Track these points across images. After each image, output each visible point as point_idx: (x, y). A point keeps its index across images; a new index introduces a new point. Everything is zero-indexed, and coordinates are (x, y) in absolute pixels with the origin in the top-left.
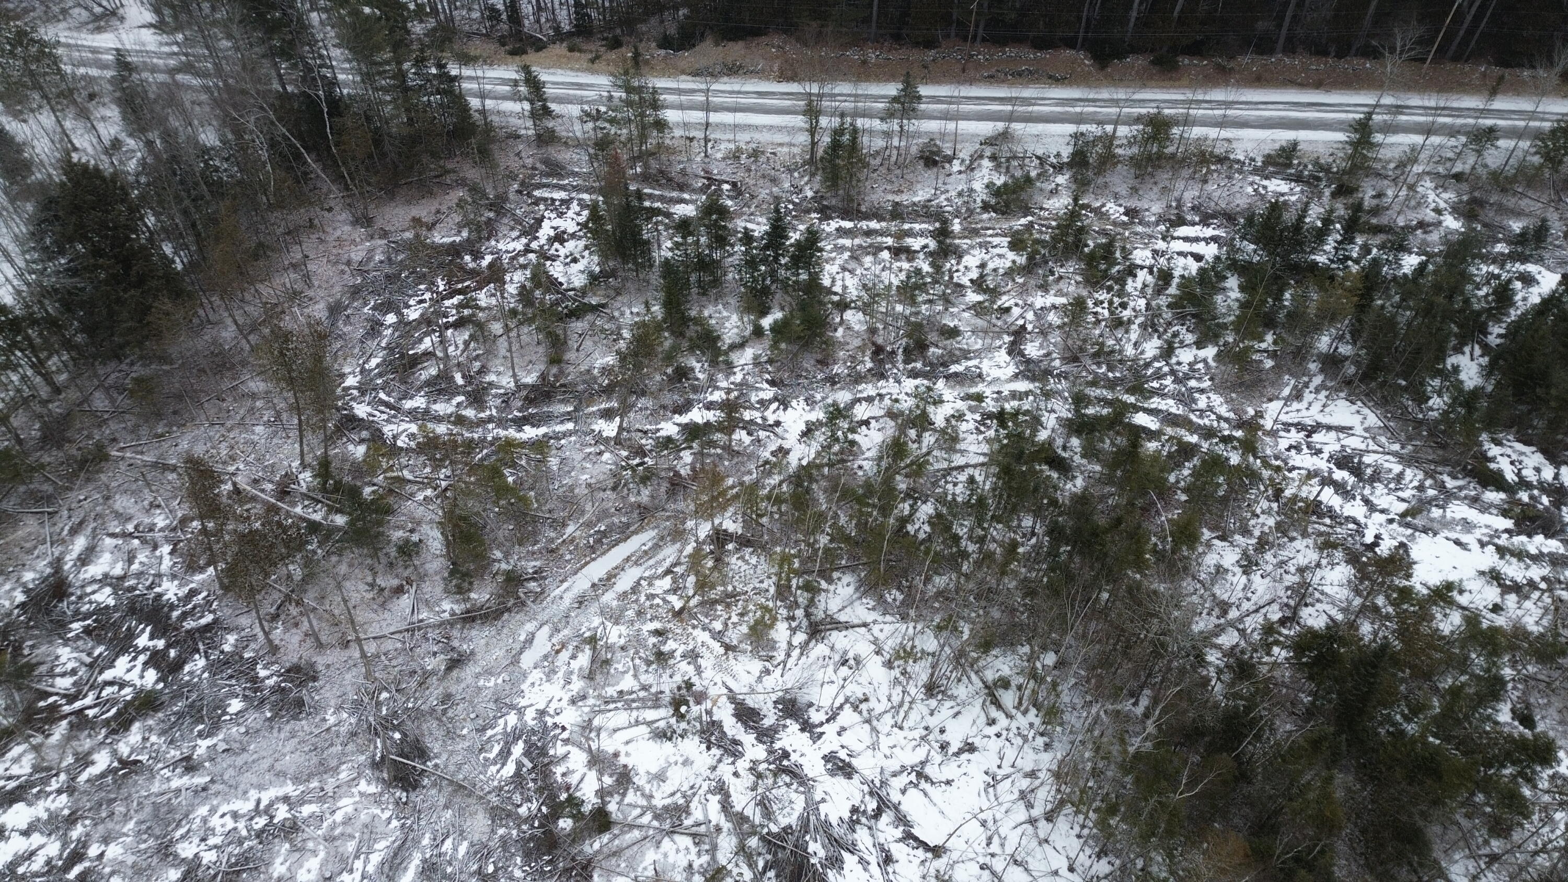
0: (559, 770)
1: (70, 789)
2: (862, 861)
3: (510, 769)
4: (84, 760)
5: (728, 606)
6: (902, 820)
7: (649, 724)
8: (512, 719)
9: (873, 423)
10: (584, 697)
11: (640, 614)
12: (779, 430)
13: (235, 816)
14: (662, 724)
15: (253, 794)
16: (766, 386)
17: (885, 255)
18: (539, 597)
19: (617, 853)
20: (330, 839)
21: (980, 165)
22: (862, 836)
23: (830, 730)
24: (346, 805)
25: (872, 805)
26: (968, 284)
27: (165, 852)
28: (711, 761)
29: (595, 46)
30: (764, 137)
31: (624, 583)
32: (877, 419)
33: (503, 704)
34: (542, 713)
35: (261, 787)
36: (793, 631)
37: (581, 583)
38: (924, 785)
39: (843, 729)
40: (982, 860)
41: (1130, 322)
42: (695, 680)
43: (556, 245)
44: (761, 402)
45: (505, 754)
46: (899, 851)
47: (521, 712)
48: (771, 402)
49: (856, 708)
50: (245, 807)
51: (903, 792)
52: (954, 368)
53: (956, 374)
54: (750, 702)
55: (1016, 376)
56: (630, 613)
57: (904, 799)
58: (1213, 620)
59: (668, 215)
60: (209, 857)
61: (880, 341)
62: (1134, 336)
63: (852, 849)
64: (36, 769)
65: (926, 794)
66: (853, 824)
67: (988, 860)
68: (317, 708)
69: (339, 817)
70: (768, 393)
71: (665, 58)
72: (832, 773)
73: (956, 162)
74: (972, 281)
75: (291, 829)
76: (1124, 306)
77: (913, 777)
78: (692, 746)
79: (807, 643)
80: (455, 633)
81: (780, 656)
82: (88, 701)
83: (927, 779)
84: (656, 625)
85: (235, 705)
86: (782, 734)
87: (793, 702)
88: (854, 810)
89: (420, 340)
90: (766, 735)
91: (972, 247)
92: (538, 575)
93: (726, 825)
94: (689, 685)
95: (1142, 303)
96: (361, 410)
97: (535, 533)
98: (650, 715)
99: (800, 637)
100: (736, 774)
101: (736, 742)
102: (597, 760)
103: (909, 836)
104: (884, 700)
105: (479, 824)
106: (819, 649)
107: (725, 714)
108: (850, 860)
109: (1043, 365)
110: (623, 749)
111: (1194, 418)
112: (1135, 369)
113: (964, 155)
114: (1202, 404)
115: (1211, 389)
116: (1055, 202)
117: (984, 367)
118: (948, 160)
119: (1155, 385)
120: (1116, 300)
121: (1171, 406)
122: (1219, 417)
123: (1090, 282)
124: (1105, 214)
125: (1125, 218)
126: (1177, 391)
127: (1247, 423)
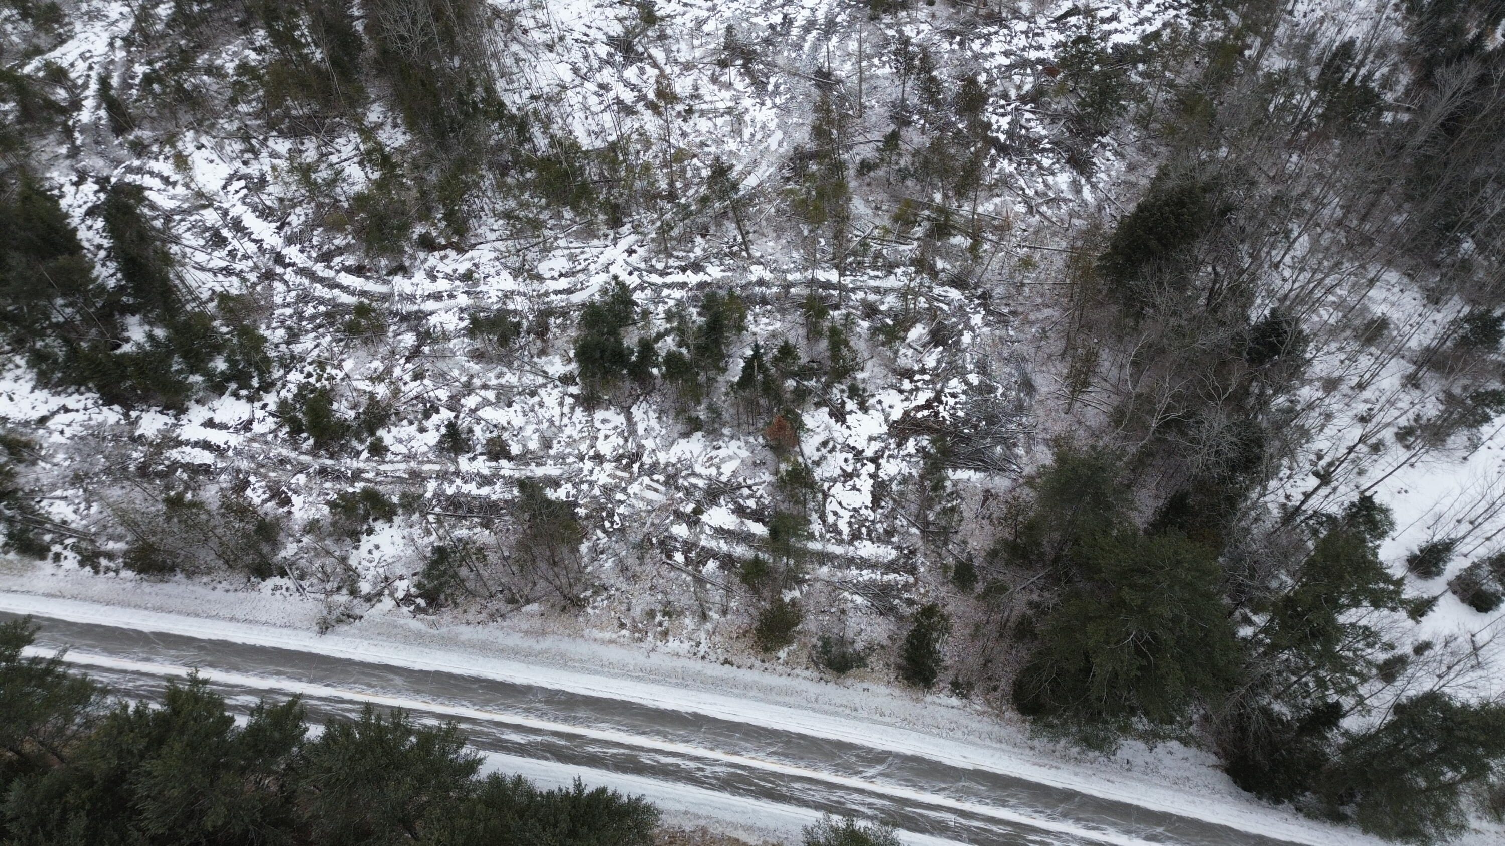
0: (748, 81)
3: (772, 81)
7: (705, 102)
8: (778, 101)
9: (556, 275)
10: (742, 113)
11: (717, 157)
12: (629, 269)
14: (698, 102)
16: (639, 302)
17: (515, 449)
18: (782, 167)
19: (713, 53)
21: (375, 584)
22: (596, 64)
23: (608, 102)
25: (590, 75)
26: (442, 409)
30: (633, 656)
32: (553, 278)
33: (785, 111)
34: (763, 104)
41: (311, 363)
43: (849, 469)
44: (643, 289)
45: (777, 86)
47: (774, 106)
55: (432, 313)
59: (740, 511)
61: (539, 343)
62: (315, 352)
63: (601, 60)
66: (600, 68)
70: (638, 297)
72: (608, 85)
73: (400, 594)
74: (438, 412)
76: (309, 376)
79: (618, 142)
86: (634, 99)
87: (628, 113)
88: (599, 73)
89: (939, 361)
90: (642, 98)
92: (785, 180)
94: (685, 120)
95: (292, 378)
96: (956, 295)
98: (704, 106)
102: (729, 86)
105: (781, 61)
106: (611, 139)
109: (405, 326)
111: (306, 282)
112: (332, 324)
113: (387, 603)
114: (294, 294)
115: (278, 307)
116: (312, 514)
117: (455, 320)
118: (408, 599)
119: (322, 309)
120: (312, 380)
121: (320, 291)
122: (286, 283)
123: (326, 396)
124: (269, 488)
125: (252, 479)
126: (306, 303)
127: (267, 278)
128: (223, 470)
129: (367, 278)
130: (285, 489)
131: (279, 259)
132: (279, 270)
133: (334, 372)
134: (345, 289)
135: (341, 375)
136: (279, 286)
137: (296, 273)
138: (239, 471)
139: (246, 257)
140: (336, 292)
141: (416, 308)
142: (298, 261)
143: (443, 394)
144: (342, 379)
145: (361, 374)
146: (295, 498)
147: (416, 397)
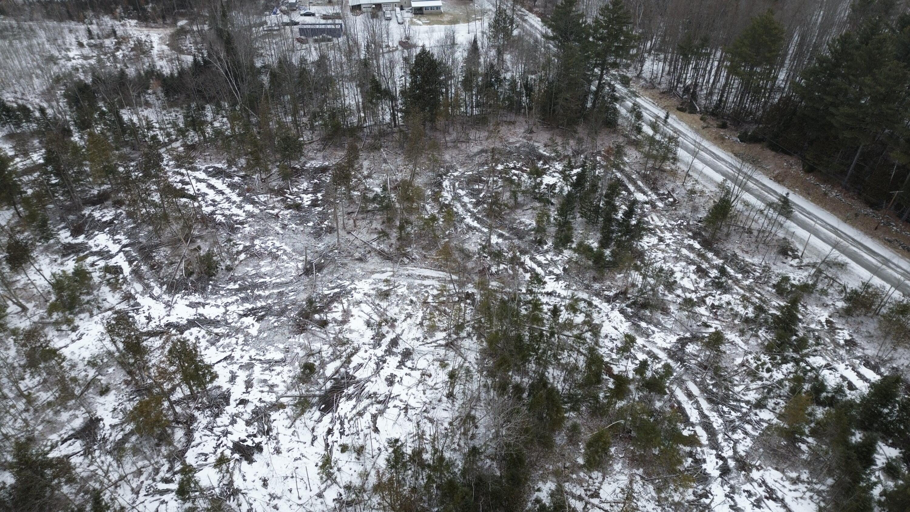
0: (336, 304)
1: (261, 211)
2: (355, 407)
3: (327, 292)
4: (273, 208)
5: (440, 315)
6: (381, 412)
7: (371, 318)
8: (347, 283)
10: (369, 296)
11: (417, 293)
13: (274, 244)
14: (372, 321)
15: (283, 244)
16: (561, 268)
17: (693, 268)
18: (403, 264)
19: (314, 335)
20: (278, 267)
21: (806, 269)
22: (366, 402)
23: (406, 370)
24: (293, 264)
25: (381, 398)
26: (710, 304)
27: (253, 238)
28: (366, 342)
29: (713, 123)
31: (426, 282)
33: (352, 279)
34: (355, 289)
35: (286, 244)
36: (444, 339)
37: (418, 271)
38: (402, 412)
39: (409, 375)
40: (381, 447)
41: (761, 379)
42: (398, 322)
44: (551, 272)
45: (333, 288)
46: (367, 417)
47: (352, 284)
48: (554, 274)
49: (423, 374)
50: (278, 244)
51: (395, 407)
52: (643, 324)
53: (639, 326)
54: (400, 342)
55: (665, 349)
56: (415, 290)
57: (391, 408)
58: (583, 493)
60: (257, 247)
61: (630, 291)
62: (753, 386)
63: (359, 400)
64: (265, 202)
65: (399, 415)
66: (369, 397)
67: (383, 449)
68: (321, 240)
69: (286, 265)
70: (559, 271)
71: (734, 142)
72: (387, 379)
74: (713, 304)
75: (276, 257)
76: (768, 370)
77: (403, 406)
78: (370, 333)
79: (442, 346)
80: (373, 254)
81: (429, 340)
82: (292, 197)
83: (406, 412)
84: (414, 299)
85: (311, 224)
86: (393, 357)
87: (411, 354)
88: (375, 394)
89: (490, 176)
90: (389, 352)
91: (738, 294)
92: (413, 260)
93: (343, 359)
94: (396, 321)
95: (780, 376)
96: (446, 183)
97: (430, 250)
98: (375, 317)
99: (443, 342)
100: (366, 351)
101: (380, 345)
102: (346, 312)
103: (374, 417)
104: (434, 382)
105: (303, 296)
106: (442, 351)
107: (390, 337)
108: (353, 402)
109: (686, 357)
110: (356, 316)
111: (720, 437)
112: (728, 396)
113: (806, 261)
114: (735, 437)
115: (753, 437)
116: (817, 310)
117: (657, 335)
118: (795, 257)
119: (726, 409)
120: (769, 365)
121: (717, 422)
122: (734, 448)
123: (768, 349)
124: (834, 332)
125: (842, 342)
126: (732, 421)
127: (745, 464)
128: (857, 358)
129: (679, 403)
130: (826, 328)
131: (725, 471)
132: (732, 464)
133: (752, 361)
134: (699, 408)
135: (750, 357)
136: (741, 449)
137: (722, 450)
138: (848, 352)
139: (750, 494)
140: (706, 412)
141: (670, 361)
142: (713, 457)
143: (702, 310)
144: (750, 353)
145: (737, 349)
146: (823, 320)
147: (717, 319)
